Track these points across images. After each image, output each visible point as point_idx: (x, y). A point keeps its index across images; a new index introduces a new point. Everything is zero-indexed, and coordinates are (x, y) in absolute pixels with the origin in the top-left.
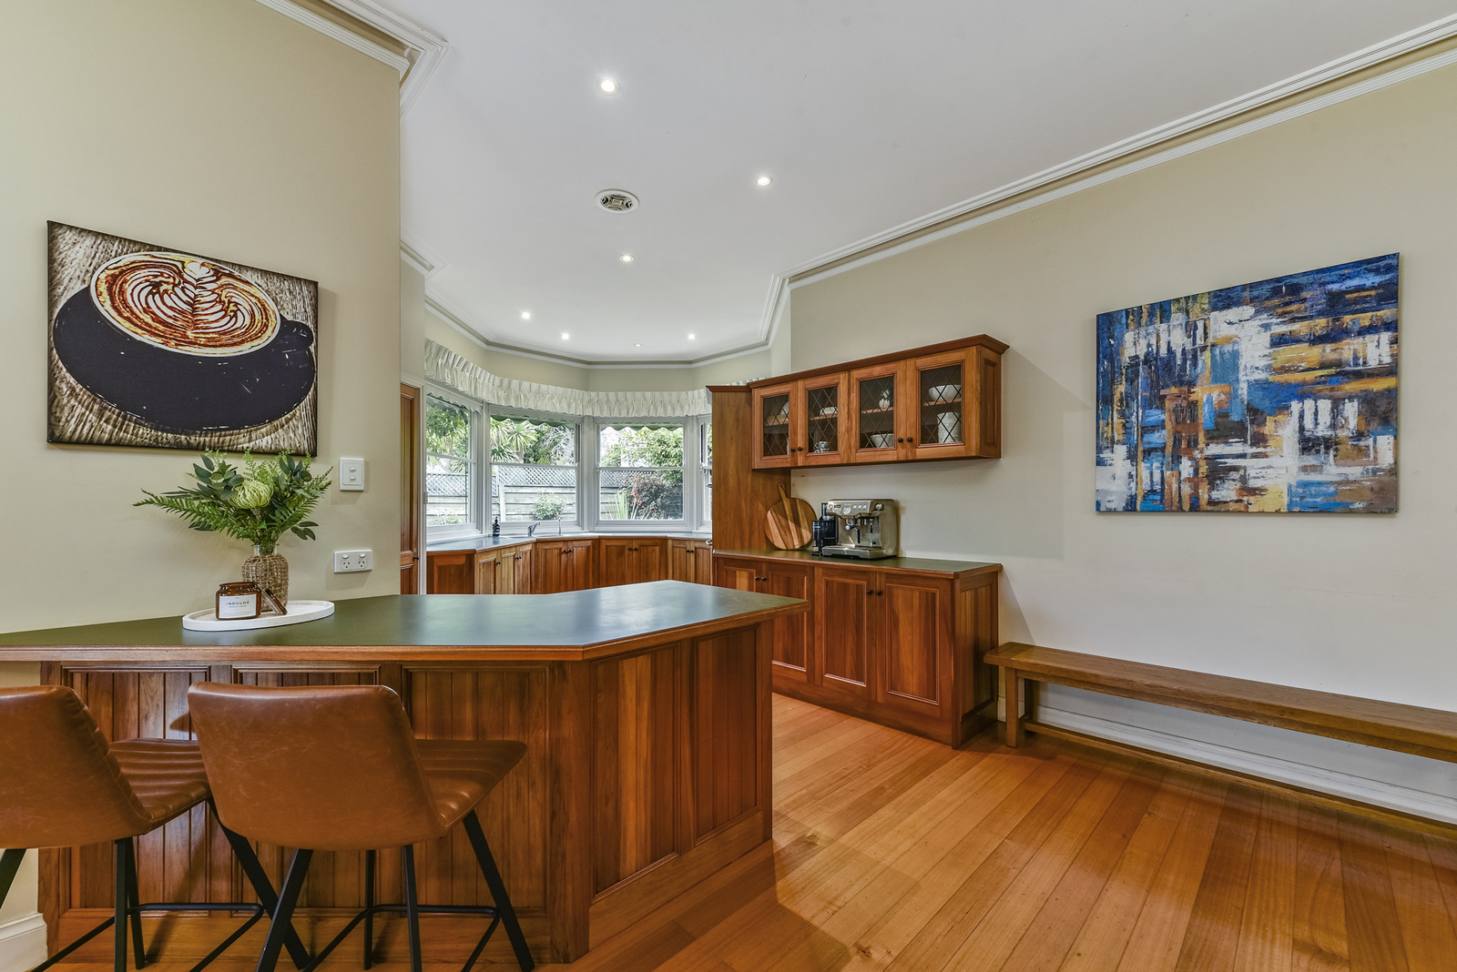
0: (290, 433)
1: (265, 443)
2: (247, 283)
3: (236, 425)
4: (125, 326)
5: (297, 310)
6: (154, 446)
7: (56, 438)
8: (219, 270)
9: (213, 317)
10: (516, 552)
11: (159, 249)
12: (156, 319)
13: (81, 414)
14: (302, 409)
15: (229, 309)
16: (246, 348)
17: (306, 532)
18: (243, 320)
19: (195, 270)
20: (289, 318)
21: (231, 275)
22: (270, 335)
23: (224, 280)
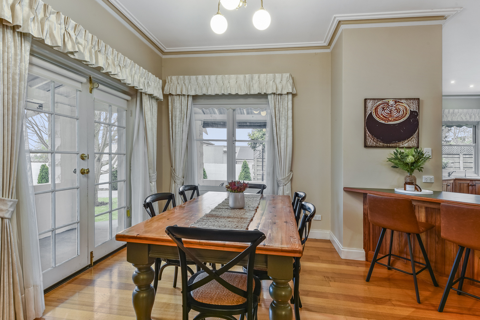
0: (411, 142)
1: (406, 145)
2: (402, 103)
3: (400, 141)
4: (378, 119)
5: (414, 108)
6: (383, 147)
7: (366, 146)
8: (396, 101)
9: (395, 114)
10: (448, 182)
11: (384, 99)
12: (384, 116)
13: (370, 141)
14: (415, 135)
15: (398, 111)
16: (402, 120)
17: (420, 170)
18: (401, 113)
19: (391, 102)
20: (412, 110)
21: (399, 102)
22: (408, 116)
23: (397, 103)
